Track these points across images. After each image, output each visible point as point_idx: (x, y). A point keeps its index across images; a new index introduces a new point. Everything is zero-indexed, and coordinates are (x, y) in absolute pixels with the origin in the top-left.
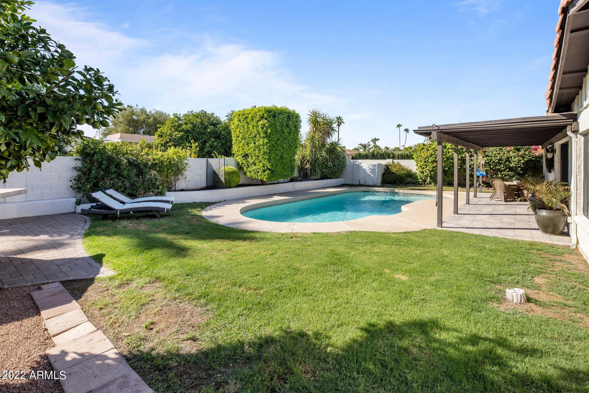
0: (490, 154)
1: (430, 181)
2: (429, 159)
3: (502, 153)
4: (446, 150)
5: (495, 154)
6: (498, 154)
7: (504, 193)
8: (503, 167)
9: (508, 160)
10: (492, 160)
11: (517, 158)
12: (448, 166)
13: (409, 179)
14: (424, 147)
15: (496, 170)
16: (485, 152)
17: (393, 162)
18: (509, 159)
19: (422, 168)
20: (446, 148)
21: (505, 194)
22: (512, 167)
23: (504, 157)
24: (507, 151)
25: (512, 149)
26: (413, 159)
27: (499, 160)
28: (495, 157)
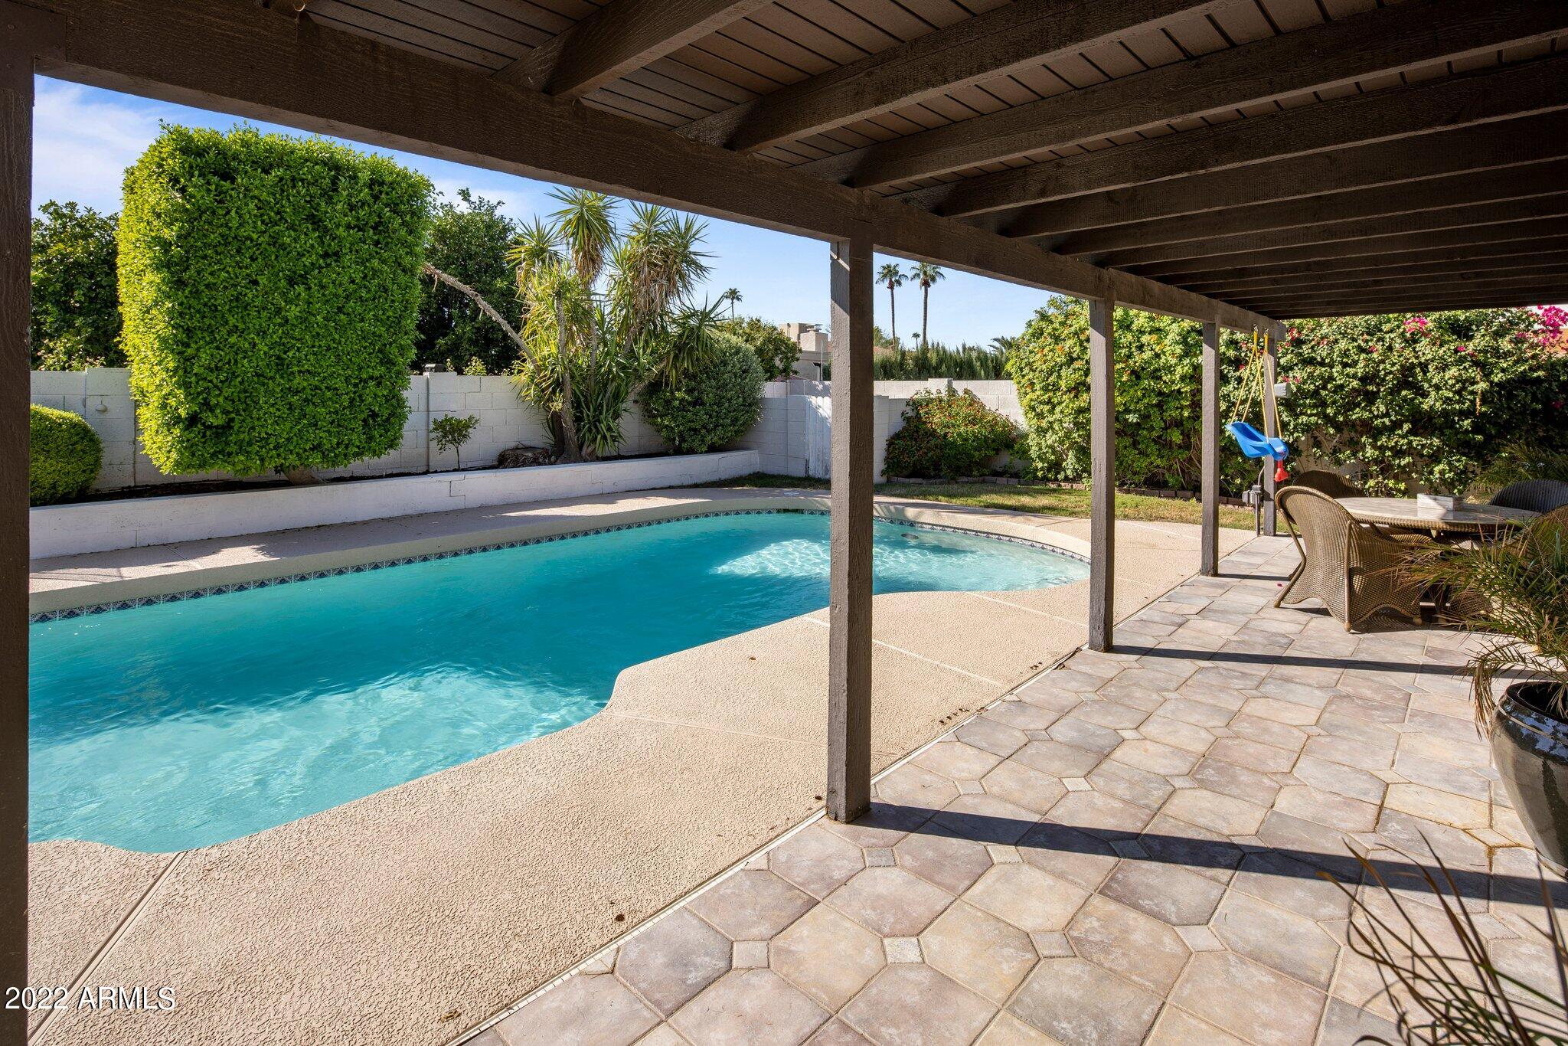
0: (1322, 352)
1: (1076, 470)
2: (1059, 377)
3: (1379, 347)
4: (1129, 337)
5: (1345, 353)
6: (1361, 350)
7: (1351, 573)
8: (1387, 415)
9: (1407, 378)
10: (1331, 378)
11: (1453, 371)
12: (1140, 406)
13: (1005, 459)
14: (1044, 324)
15: (1352, 425)
16: (1298, 343)
17: (952, 392)
18: (1414, 376)
19: (1038, 415)
20: (1128, 328)
21: (1357, 580)
22: (1431, 413)
23: (1391, 367)
24: (1402, 334)
25: (1430, 325)
26: (1009, 376)
27: (1364, 380)
28: (1345, 365)
